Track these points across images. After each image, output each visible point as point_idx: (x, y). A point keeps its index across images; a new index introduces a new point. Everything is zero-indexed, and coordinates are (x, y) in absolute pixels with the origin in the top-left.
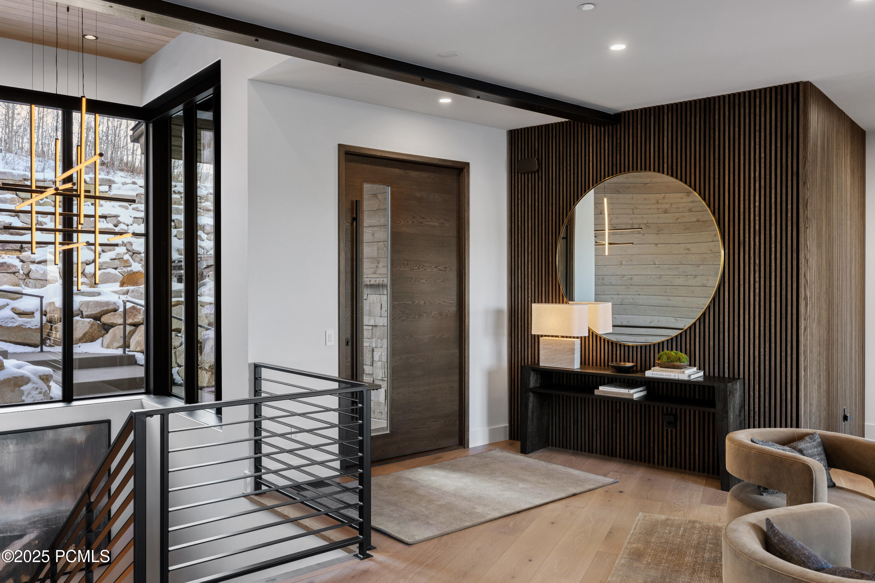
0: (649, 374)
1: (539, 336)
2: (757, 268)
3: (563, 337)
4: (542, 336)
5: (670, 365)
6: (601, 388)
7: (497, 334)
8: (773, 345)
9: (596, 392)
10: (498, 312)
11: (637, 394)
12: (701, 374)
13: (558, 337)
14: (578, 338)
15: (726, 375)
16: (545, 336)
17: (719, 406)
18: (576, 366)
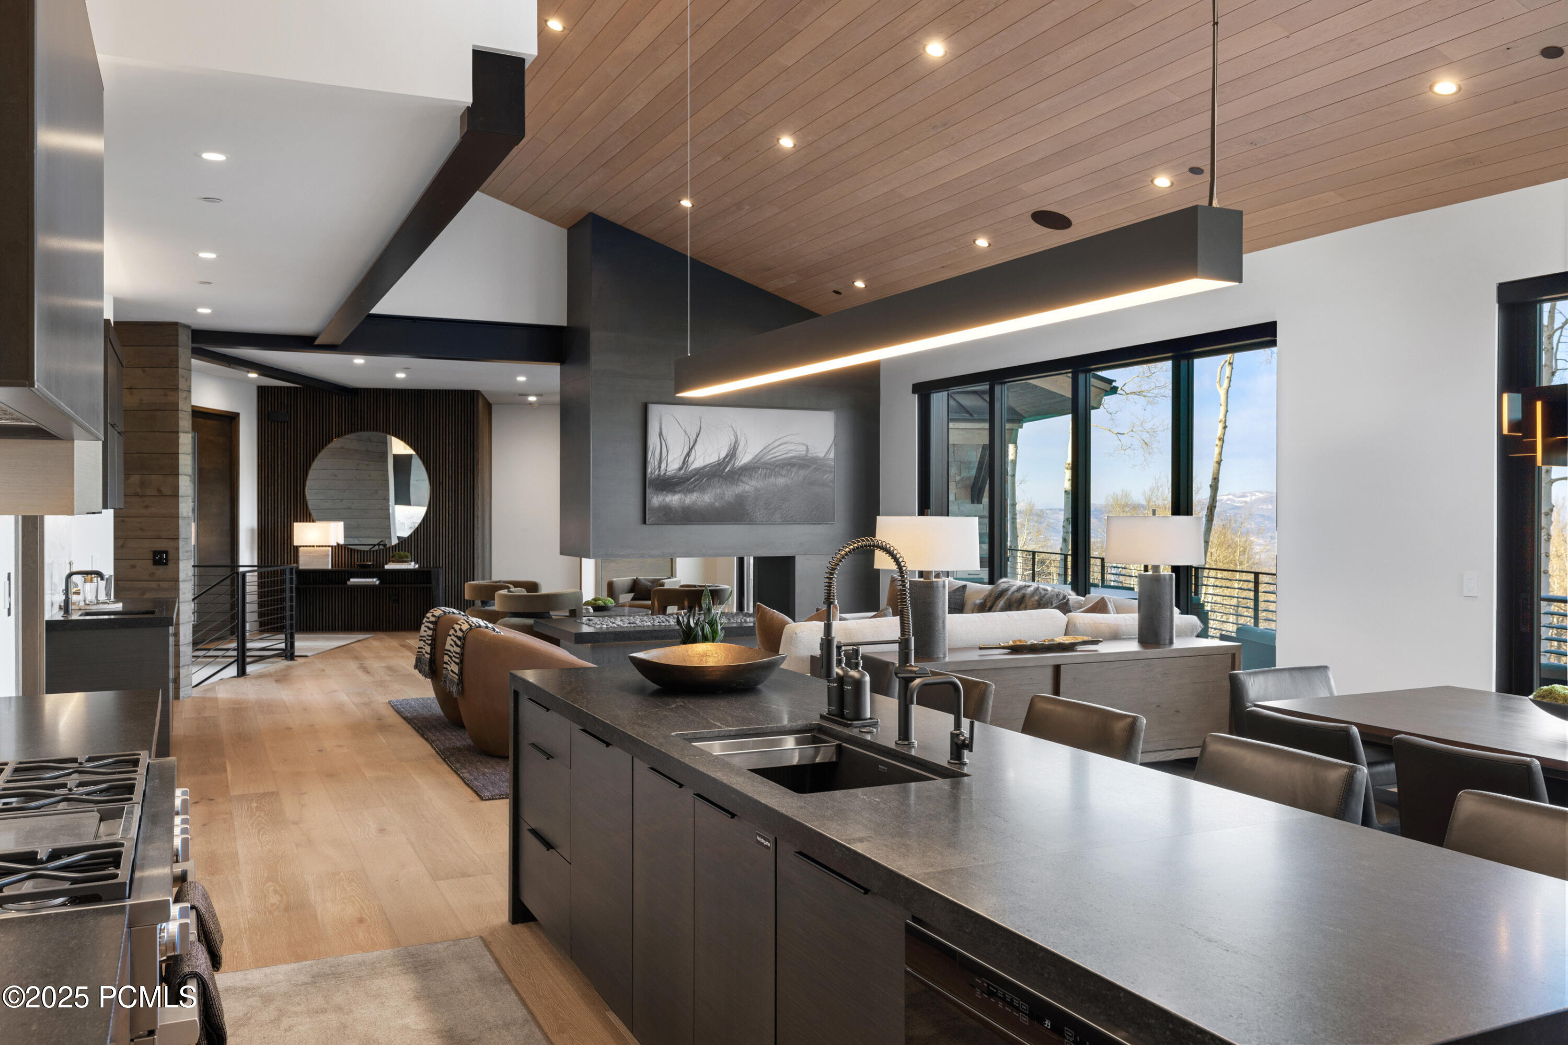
0: (387, 567)
1: (297, 546)
2: (450, 499)
3: (317, 546)
4: (300, 546)
5: (401, 560)
6: (352, 580)
7: (252, 548)
8: (460, 545)
9: (349, 583)
10: (252, 530)
11: (375, 581)
12: (417, 566)
13: (313, 546)
14: (329, 546)
15: (432, 566)
16: (303, 546)
17: (434, 582)
18: (330, 567)
